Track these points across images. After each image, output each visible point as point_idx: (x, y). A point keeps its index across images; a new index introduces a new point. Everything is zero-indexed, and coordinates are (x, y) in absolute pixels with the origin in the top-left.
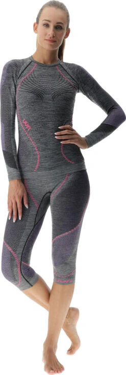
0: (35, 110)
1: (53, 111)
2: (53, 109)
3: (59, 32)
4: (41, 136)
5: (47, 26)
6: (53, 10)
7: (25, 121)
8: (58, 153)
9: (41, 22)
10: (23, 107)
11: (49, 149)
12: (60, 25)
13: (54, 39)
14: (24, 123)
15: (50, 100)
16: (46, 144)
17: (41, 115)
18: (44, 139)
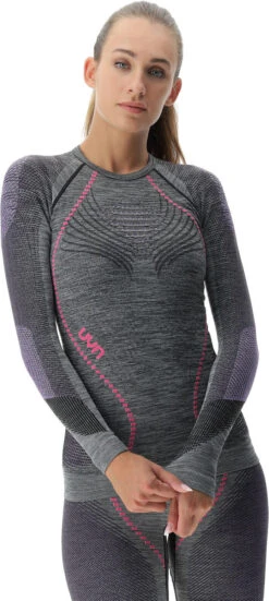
0: (113, 303)
1: (162, 303)
2: (159, 299)
3: (156, 85)
4: (138, 373)
5: (124, 65)
6: (142, 24)
7: (84, 334)
8: (185, 415)
9: (108, 55)
10: (77, 294)
11: (162, 407)
12: (161, 65)
13: (144, 103)
14: (83, 339)
15: (151, 274)
16: (152, 392)
17: (131, 315)
18: (147, 379)
